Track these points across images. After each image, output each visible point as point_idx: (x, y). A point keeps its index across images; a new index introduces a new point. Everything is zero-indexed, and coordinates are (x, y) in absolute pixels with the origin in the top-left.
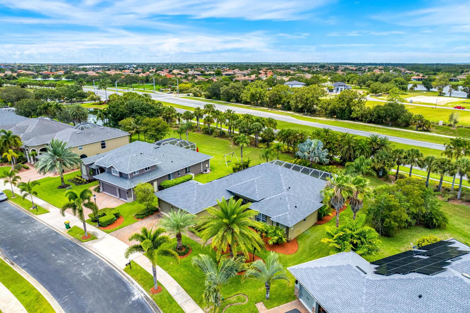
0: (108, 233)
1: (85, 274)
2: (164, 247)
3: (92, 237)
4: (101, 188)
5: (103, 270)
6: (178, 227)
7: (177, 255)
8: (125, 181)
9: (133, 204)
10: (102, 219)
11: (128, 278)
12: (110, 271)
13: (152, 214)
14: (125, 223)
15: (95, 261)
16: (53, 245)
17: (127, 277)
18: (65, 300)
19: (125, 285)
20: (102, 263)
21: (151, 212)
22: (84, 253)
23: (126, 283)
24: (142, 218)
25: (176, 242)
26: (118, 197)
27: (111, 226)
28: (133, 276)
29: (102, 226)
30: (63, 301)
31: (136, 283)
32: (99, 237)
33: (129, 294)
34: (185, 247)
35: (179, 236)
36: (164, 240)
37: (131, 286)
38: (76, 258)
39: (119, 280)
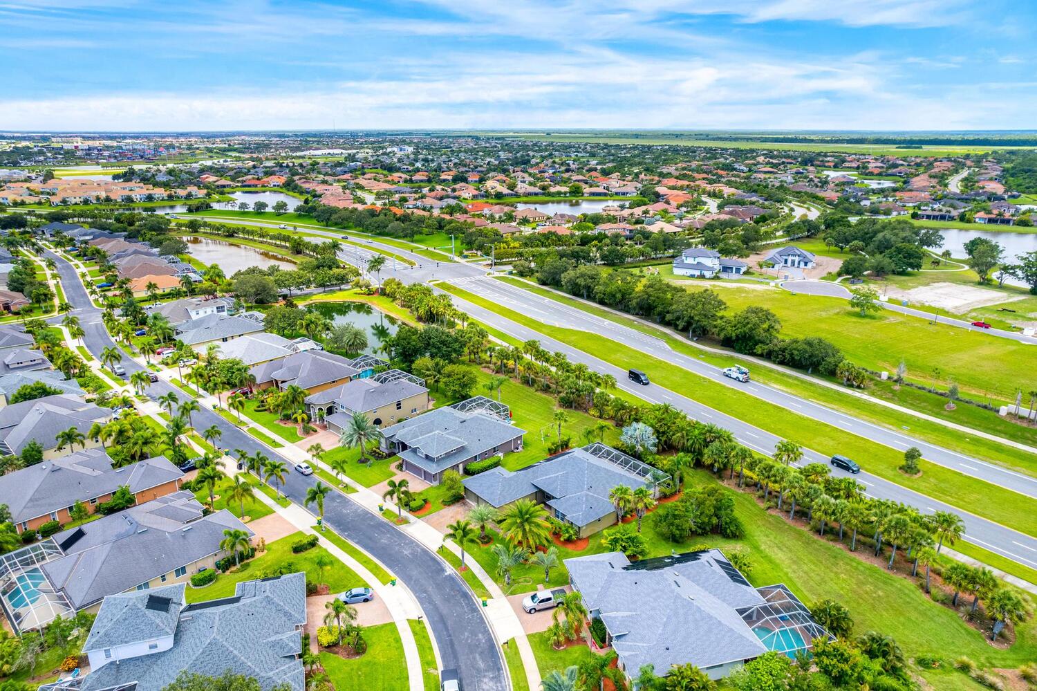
0: (419, 518)
1: (406, 553)
2: (470, 536)
3: (405, 521)
4: (404, 467)
5: (419, 550)
6: (482, 520)
7: (480, 543)
8: (430, 463)
9: (438, 488)
10: (413, 504)
11: (441, 559)
12: (425, 552)
13: (458, 501)
14: (432, 509)
15: (411, 543)
16: (372, 526)
17: (439, 558)
19: (439, 564)
20: (418, 545)
21: (457, 499)
22: (401, 536)
23: (440, 562)
24: (449, 505)
25: (480, 531)
26: (423, 479)
27: (421, 511)
28: (444, 557)
29: (412, 510)
31: (447, 563)
32: (411, 521)
33: (443, 570)
34: (487, 536)
35: (483, 528)
36: (471, 530)
37: (444, 565)
38: (396, 539)
39: (433, 559)
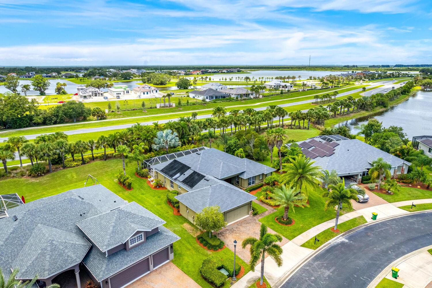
11: (324, 246)
18: (366, 278)
23: (330, 246)
30: (367, 279)
